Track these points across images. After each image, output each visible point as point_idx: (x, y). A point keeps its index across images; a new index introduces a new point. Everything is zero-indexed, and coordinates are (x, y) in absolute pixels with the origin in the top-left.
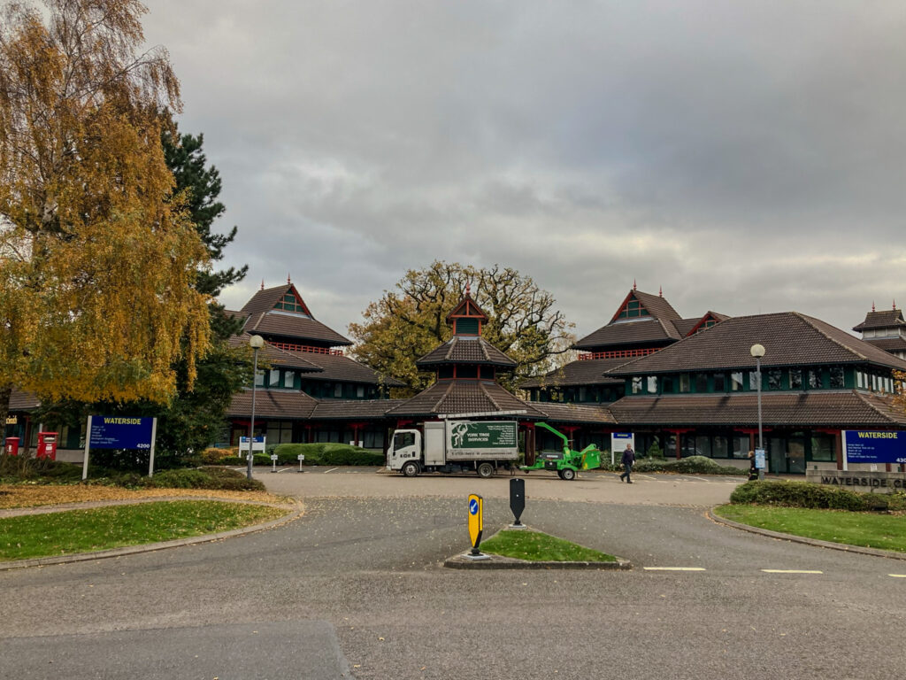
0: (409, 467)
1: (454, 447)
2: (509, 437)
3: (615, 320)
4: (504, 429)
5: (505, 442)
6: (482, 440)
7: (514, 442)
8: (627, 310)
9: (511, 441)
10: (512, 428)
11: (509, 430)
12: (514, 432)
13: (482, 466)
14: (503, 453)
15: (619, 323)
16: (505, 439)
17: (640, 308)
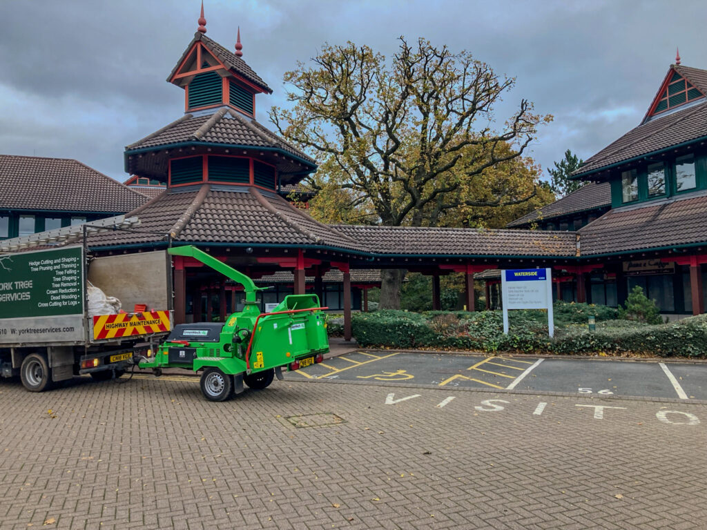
2: (68, 288)
3: (651, 116)
4: (58, 267)
5: (61, 300)
6: (19, 297)
7: (77, 300)
8: (667, 98)
9: (71, 297)
10: (73, 262)
11: (68, 269)
12: (77, 275)
13: (28, 362)
14: (56, 330)
15: (656, 118)
16: (61, 294)
17: (687, 90)
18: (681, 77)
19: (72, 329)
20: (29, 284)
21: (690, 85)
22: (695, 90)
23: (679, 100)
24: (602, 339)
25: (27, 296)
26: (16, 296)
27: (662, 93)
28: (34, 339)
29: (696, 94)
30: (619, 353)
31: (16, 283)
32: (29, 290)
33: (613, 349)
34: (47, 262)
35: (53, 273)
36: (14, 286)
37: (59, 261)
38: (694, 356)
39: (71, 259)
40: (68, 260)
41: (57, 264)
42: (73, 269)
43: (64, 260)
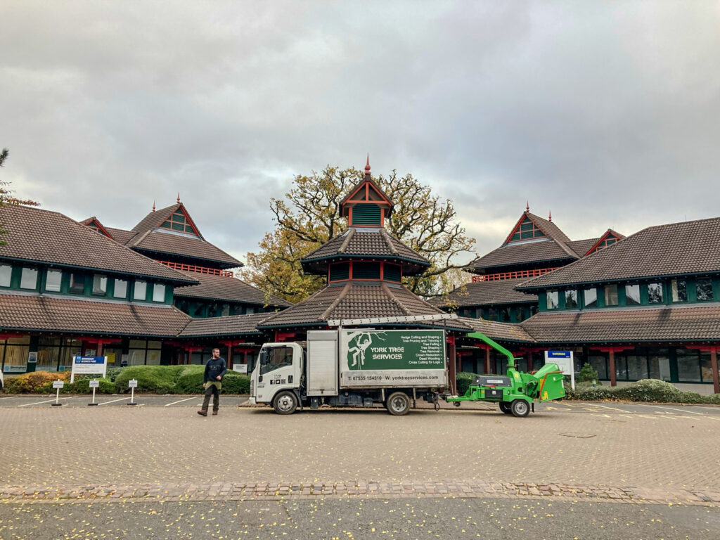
0: (283, 399)
1: (351, 368)
2: (433, 353)
3: (508, 242)
4: (425, 341)
5: (428, 360)
6: (393, 357)
7: (441, 361)
8: (520, 232)
9: (436, 358)
10: (437, 339)
11: (433, 342)
12: (440, 346)
13: (393, 397)
14: (424, 378)
15: (512, 244)
16: (427, 357)
17: (534, 230)
18: (530, 221)
19: (436, 377)
20: (402, 349)
21: (536, 227)
22: (540, 231)
23: (529, 236)
24: (606, 392)
25: (400, 357)
26: (390, 356)
27: (517, 229)
28: (405, 383)
29: (541, 234)
30: (614, 399)
31: (390, 348)
32: (401, 353)
33: (611, 398)
34: (416, 337)
35: (422, 343)
36: (388, 350)
37: (426, 337)
38: (648, 401)
39: (435, 337)
40: (433, 337)
41: (424, 339)
42: (437, 342)
43: (429, 337)
